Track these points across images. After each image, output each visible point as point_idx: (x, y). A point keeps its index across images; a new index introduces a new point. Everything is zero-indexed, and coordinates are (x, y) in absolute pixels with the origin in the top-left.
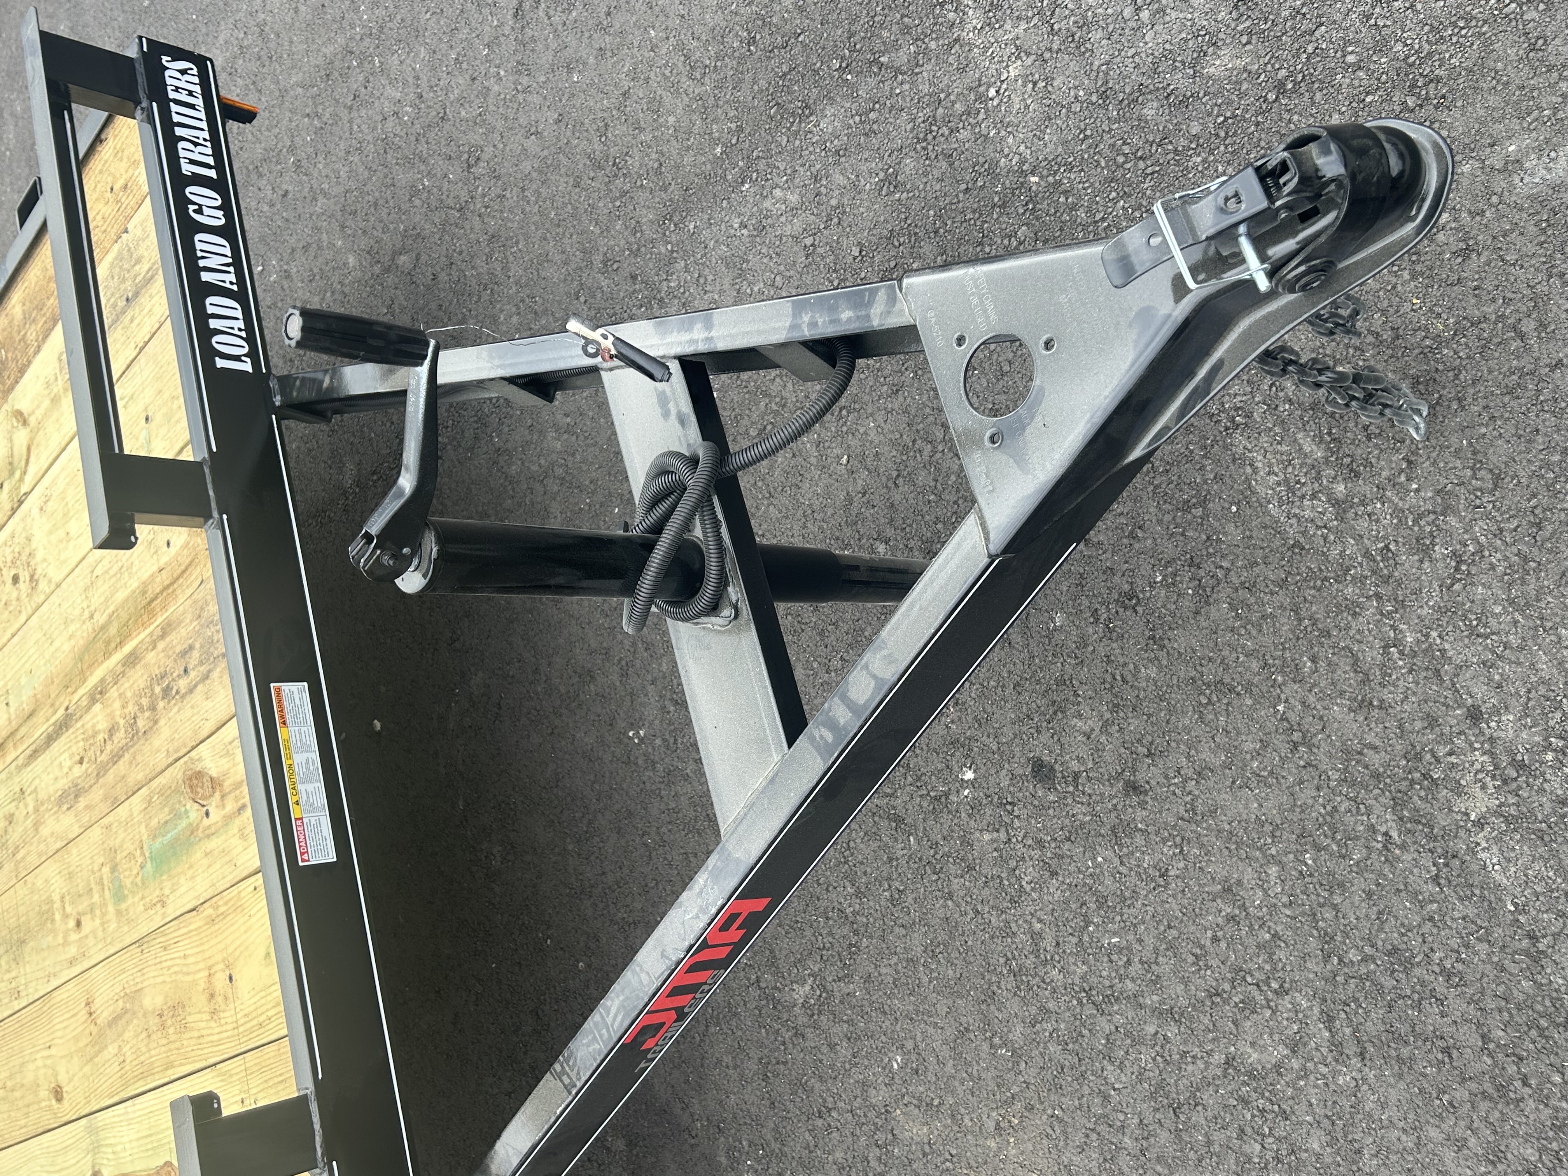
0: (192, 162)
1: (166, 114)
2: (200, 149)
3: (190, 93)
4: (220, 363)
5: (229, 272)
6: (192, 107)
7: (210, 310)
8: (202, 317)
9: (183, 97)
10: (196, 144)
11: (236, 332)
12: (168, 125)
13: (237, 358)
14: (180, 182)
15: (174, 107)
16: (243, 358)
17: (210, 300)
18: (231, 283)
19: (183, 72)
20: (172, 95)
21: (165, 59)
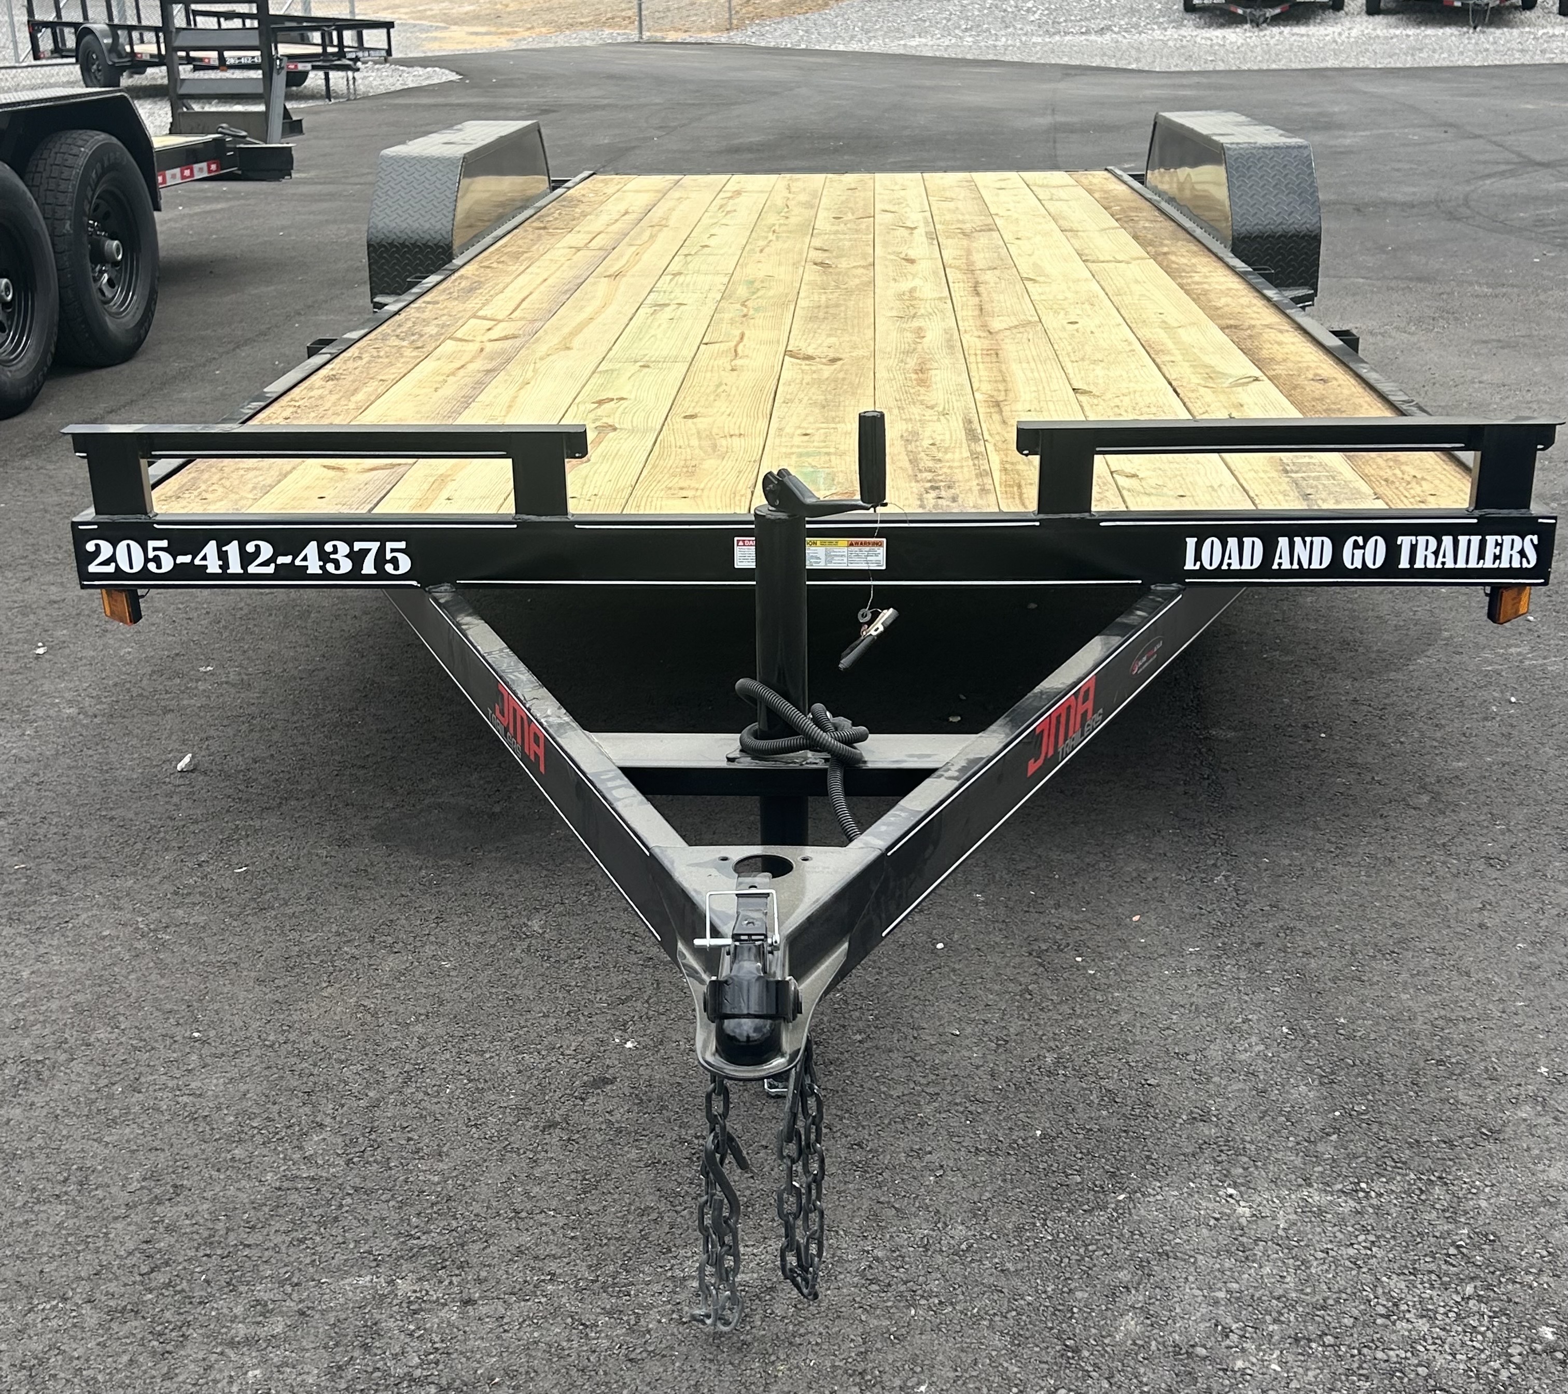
0: (1414, 548)
1: (1468, 530)
2: (1431, 558)
3: (1497, 557)
4: (1191, 542)
5: (1292, 563)
6: (1481, 556)
7: (1247, 541)
8: (1241, 533)
9: (1490, 550)
10: (1436, 553)
11: (1226, 561)
12: (1456, 531)
13: (1198, 558)
14: (1390, 533)
15: (1476, 540)
16: (1198, 563)
17: (1258, 543)
18: (1280, 564)
19: (1522, 553)
20: (1491, 540)
21: (1535, 539)
